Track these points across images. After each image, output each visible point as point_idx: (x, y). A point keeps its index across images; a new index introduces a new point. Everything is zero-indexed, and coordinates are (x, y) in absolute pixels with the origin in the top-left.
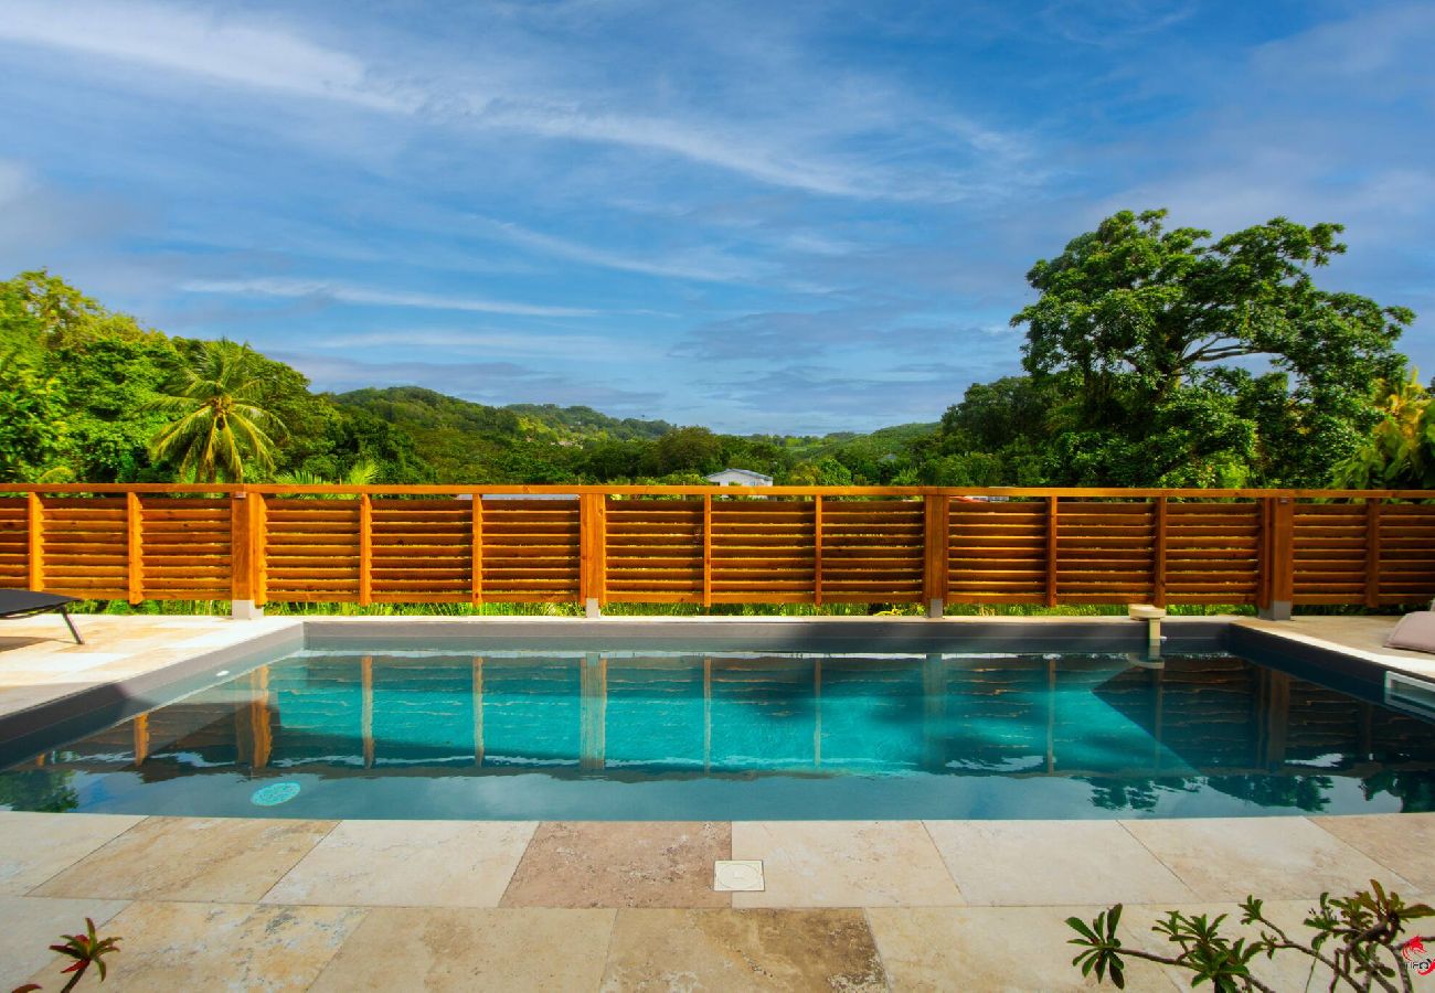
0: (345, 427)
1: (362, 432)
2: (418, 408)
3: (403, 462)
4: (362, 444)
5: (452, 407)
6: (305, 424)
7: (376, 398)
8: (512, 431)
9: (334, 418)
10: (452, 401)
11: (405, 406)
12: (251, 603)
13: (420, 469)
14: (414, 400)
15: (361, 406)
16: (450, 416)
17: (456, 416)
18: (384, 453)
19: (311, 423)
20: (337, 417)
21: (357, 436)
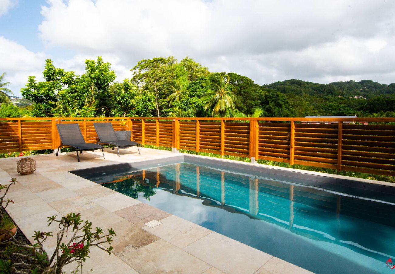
0: (266, 96)
1: (270, 98)
2: (294, 87)
3: (284, 108)
4: (270, 102)
5: (307, 86)
6: (253, 96)
7: (280, 85)
8: (332, 94)
9: (262, 94)
10: (308, 83)
11: (290, 87)
12: (176, 149)
13: (290, 110)
14: (293, 84)
15: (275, 88)
16: (307, 89)
17: (309, 89)
18: (277, 105)
19: (254, 96)
20: (263, 93)
21: (269, 99)
